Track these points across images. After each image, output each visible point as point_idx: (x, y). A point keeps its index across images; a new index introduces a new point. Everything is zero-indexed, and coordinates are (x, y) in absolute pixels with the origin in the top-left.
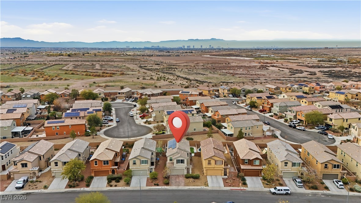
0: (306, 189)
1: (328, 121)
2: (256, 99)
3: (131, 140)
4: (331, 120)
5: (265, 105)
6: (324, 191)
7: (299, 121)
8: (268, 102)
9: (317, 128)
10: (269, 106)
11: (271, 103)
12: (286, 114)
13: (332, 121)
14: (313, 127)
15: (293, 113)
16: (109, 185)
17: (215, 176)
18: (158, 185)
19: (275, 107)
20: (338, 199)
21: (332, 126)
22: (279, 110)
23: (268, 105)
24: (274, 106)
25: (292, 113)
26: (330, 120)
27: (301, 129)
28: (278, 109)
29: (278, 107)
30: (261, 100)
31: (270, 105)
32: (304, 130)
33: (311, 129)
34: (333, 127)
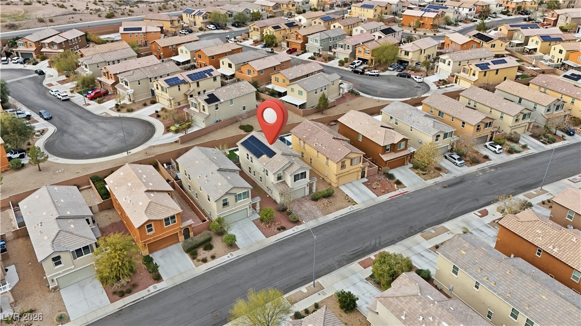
0: (468, 167)
1: (403, 57)
2: (272, 30)
3: (135, 154)
4: (407, 53)
5: (292, 39)
6: (486, 162)
7: (361, 61)
8: (297, 35)
9: (392, 69)
10: (301, 42)
11: (304, 36)
12: (335, 53)
13: (408, 55)
14: (386, 67)
15: (347, 50)
16: (199, 261)
17: (350, 184)
18: (283, 229)
19: (311, 42)
20: (509, 169)
21: (408, 62)
22: (321, 47)
23: (297, 39)
24: (309, 40)
25: (345, 49)
26: (405, 54)
27: (374, 74)
28: (318, 44)
29: (319, 42)
30: (279, 32)
31: (302, 38)
32: (378, 75)
33: (383, 71)
34: (410, 64)
